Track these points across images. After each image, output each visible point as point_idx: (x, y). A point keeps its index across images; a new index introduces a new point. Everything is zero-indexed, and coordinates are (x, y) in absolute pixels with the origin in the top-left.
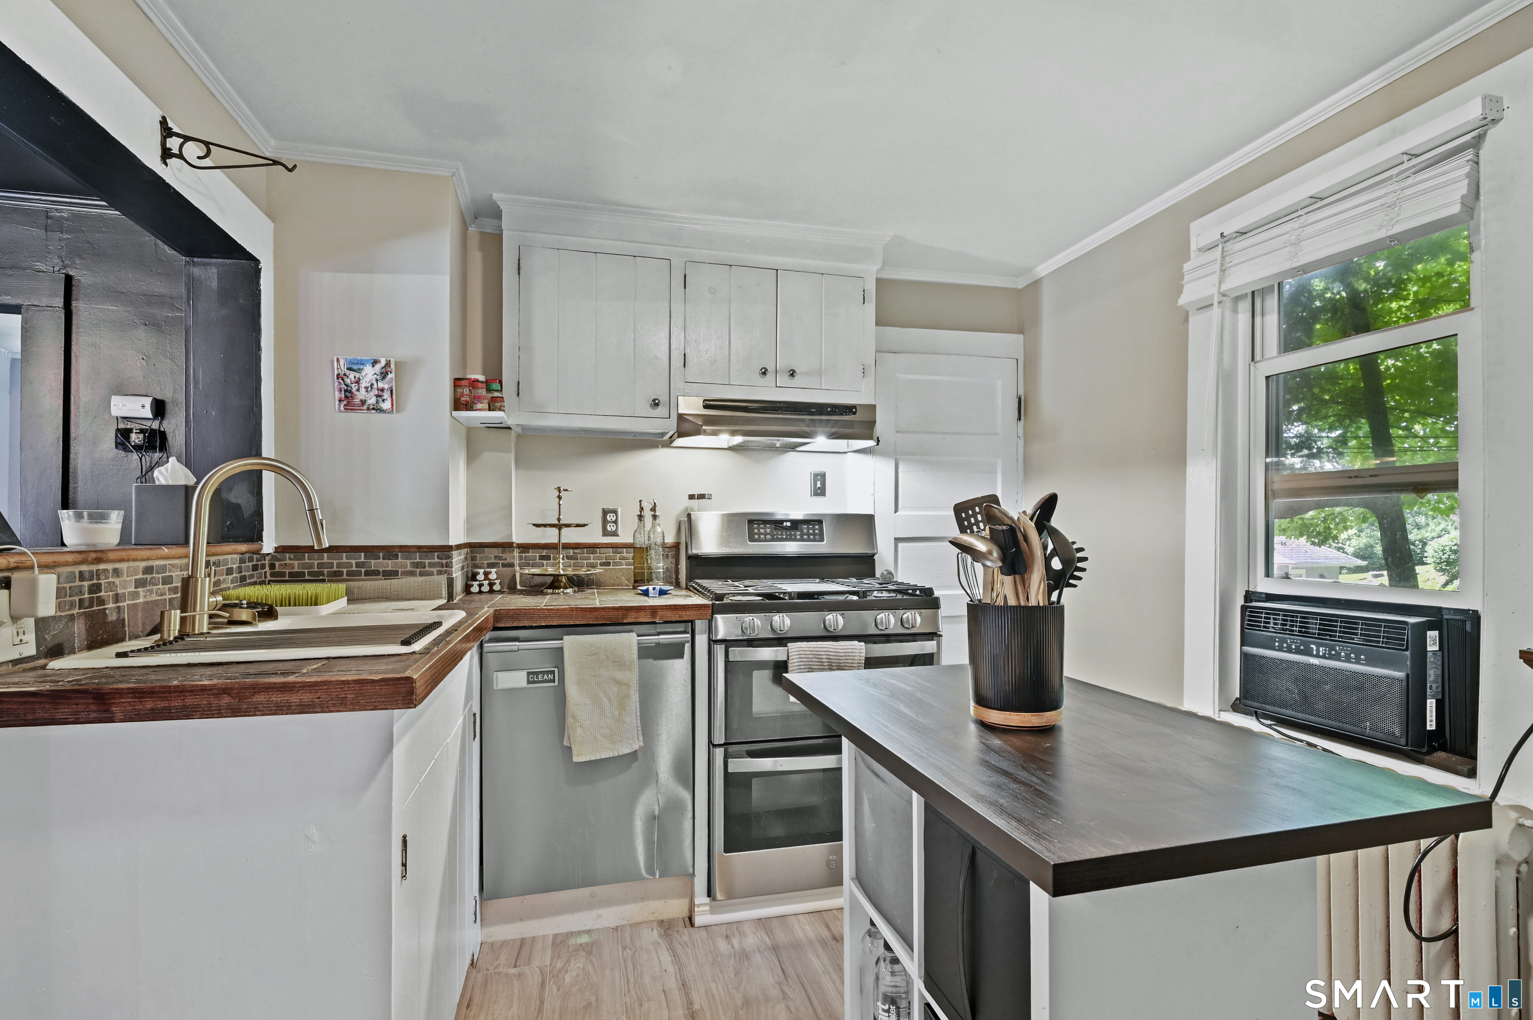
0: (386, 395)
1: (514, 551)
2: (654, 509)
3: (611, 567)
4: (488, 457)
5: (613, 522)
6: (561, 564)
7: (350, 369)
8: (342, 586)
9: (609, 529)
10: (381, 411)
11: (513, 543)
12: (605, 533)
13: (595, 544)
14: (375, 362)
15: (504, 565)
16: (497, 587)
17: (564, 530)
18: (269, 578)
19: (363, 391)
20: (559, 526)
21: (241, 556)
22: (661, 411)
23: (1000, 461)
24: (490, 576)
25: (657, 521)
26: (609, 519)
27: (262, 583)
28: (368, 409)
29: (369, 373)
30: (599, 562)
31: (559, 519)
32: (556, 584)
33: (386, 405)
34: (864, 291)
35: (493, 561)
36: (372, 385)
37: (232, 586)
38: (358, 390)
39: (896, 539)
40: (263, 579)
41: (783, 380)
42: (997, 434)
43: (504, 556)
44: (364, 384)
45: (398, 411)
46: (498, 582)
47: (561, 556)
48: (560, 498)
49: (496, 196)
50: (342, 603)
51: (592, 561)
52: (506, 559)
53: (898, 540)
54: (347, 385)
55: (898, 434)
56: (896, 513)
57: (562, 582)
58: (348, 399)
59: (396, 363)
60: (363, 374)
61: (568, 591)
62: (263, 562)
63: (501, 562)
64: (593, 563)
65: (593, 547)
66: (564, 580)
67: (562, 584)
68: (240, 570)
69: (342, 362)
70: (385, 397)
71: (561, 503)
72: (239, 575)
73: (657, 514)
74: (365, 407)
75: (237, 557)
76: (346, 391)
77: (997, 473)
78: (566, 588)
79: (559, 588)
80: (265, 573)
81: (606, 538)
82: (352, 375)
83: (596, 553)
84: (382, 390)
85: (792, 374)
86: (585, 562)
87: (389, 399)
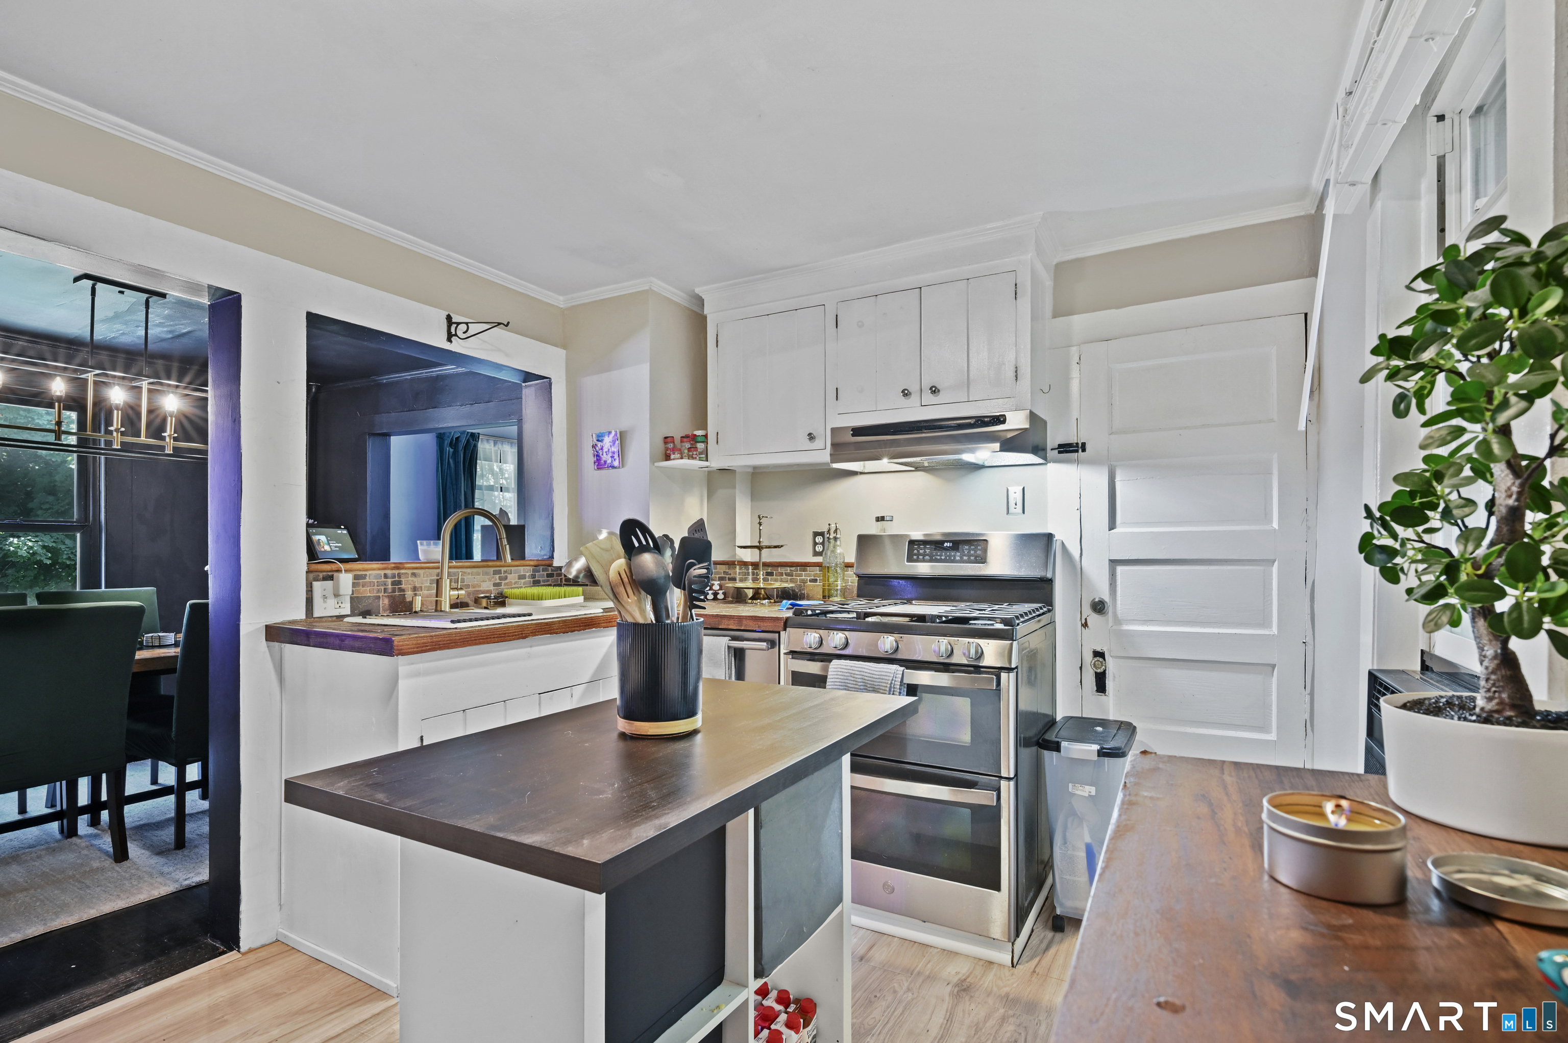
0: (616, 456)
1: (736, 567)
2: (836, 531)
3: (818, 583)
4: (721, 493)
5: (821, 544)
6: (761, 579)
7: (598, 441)
8: (580, 589)
9: (817, 549)
10: (613, 467)
11: (735, 561)
12: (816, 554)
13: (805, 563)
14: (610, 433)
15: (730, 579)
16: (720, 596)
17: (764, 551)
18: (564, 582)
19: (605, 454)
20: (760, 548)
21: (534, 568)
22: (818, 443)
23: (1275, 456)
24: (714, 588)
25: (838, 543)
26: (817, 541)
27: (560, 585)
28: (608, 467)
29: (607, 440)
30: (809, 578)
31: (759, 542)
32: (757, 596)
33: (616, 463)
34: (1016, 285)
35: (723, 575)
36: (609, 450)
37: (524, 586)
38: (602, 455)
39: (1111, 561)
40: (559, 583)
41: (928, 398)
42: (1272, 421)
43: (730, 571)
44: (605, 450)
45: (623, 467)
46: (721, 592)
47: (762, 573)
48: (760, 524)
49: (698, 290)
50: (581, 599)
51: (803, 577)
52: (730, 574)
53: (1114, 563)
54: (597, 452)
55: (1112, 436)
56: (1112, 531)
57: (761, 594)
58: (599, 464)
59: (621, 433)
60: (604, 443)
61: (764, 602)
62: (559, 572)
63: (727, 576)
64: (803, 580)
65: (804, 566)
66: (763, 592)
67: (761, 596)
68: (533, 576)
69: (594, 435)
70: (615, 458)
71: (761, 528)
72: (532, 580)
73: (838, 536)
74: (606, 466)
75: (531, 568)
76: (597, 456)
77: (1271, 474)
78: (764, 599)
79: (756, 599)
80: (561, 579)
81: (815, 557)
82: (599, 444)
83: (806, 571)
84: (614, 453)
85: (934, 390)
86: (798, 578)
87: (618, 459)
